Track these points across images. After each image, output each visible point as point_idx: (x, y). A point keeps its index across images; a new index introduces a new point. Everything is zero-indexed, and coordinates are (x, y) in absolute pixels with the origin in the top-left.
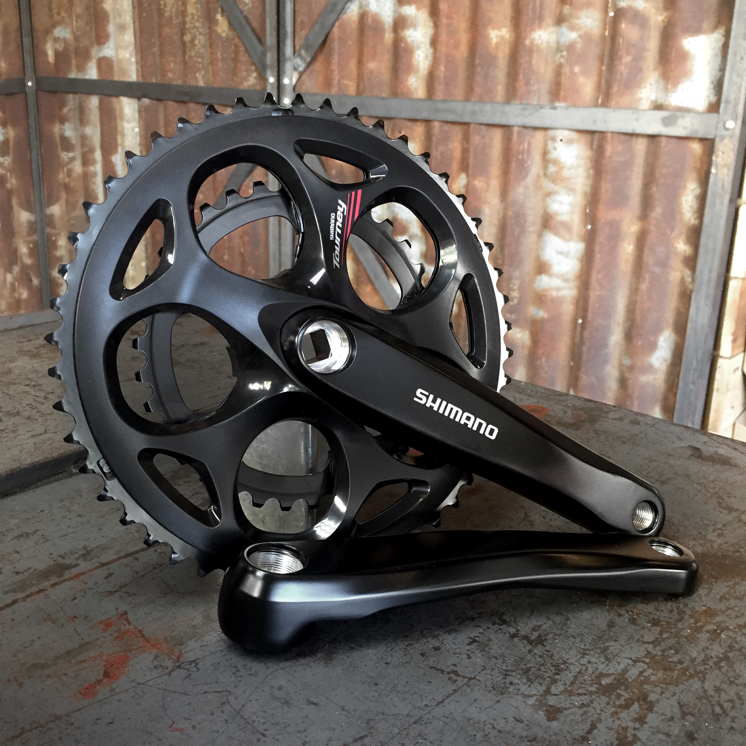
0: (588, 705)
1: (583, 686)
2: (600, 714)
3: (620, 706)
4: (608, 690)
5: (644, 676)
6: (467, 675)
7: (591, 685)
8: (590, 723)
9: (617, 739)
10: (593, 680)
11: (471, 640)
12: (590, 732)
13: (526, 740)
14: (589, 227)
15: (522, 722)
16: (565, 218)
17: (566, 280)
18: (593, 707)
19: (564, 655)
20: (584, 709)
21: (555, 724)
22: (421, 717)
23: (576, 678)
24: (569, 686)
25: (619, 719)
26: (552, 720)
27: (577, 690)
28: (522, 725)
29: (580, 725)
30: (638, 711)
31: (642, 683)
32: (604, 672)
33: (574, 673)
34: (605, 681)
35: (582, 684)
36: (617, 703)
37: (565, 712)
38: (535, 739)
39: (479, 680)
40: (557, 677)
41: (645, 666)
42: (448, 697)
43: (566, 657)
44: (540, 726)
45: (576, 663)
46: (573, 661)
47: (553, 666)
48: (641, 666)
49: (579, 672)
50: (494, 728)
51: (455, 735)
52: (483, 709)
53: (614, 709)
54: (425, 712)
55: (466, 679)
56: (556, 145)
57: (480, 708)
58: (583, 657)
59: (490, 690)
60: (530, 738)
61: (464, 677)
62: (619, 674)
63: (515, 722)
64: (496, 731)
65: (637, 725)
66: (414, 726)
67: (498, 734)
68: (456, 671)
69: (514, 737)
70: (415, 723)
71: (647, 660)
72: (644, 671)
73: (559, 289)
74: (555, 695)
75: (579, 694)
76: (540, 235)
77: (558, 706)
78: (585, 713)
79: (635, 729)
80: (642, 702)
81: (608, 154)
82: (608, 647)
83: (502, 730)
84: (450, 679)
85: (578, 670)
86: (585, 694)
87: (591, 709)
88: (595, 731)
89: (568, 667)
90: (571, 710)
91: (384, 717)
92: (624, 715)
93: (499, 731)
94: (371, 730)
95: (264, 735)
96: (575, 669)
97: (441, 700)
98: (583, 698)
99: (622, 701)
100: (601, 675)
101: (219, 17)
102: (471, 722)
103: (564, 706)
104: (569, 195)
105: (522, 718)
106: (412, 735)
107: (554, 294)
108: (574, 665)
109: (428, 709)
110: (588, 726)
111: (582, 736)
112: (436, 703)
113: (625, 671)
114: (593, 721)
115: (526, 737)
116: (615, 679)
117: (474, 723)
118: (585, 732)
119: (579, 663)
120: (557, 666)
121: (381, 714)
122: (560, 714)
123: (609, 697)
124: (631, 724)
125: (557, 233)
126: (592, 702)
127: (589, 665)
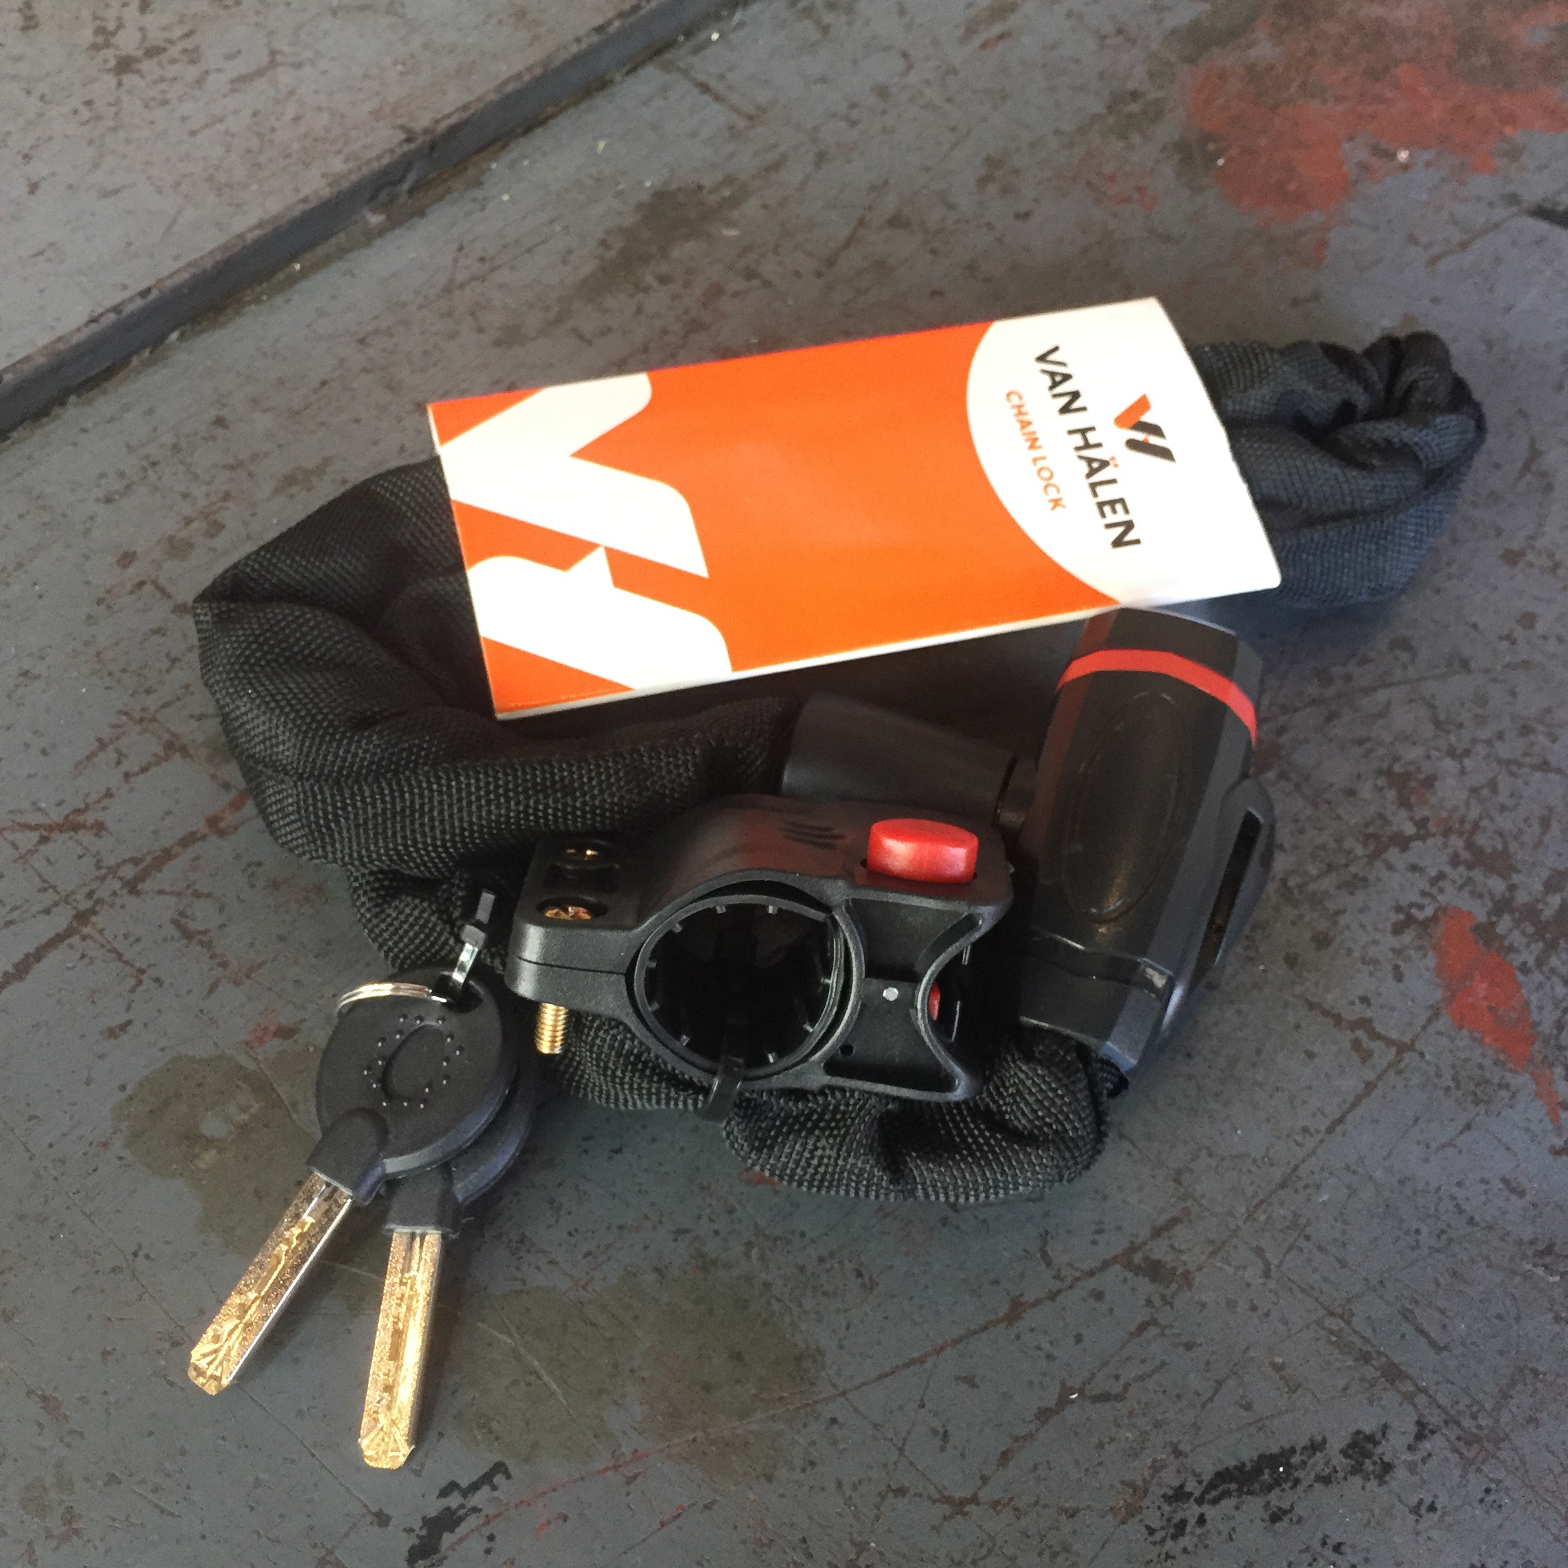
6: (1394, 1035)
11: (1402, 917)
13: (1530, 1252)
15: (1521, 1194)
22: (1296, 1167)
28: (1523, 1203)
38: (1550, 1248)
39: (1422, 1055)
42: (1354, 1105)
50: (1460, 1211)
51: (1373, 1229)
52: (1434, 1146)
54: (1303, 1152)
55: (1393, 1050)
57: (1428, 1146)
59: (1450, 1089)
60: (1541, 1246)
61: (1389, 1042)
63: (1505, 1192)
64: (1464, 1220)
66: (1282, 1194)
67: (1469, 1228)
68: (1370, 1021)
69: (1503, 1239)
70: (1283, 1185)
83: (1477, 1219)
84: (1356, 1045)
91: (1215, 1161)
93: (1471, 1221)
94: (1189, 1203)
97: (1337, 1116)
102: (1408, 1189)
105: (1523, 1182)
106: (1279, 1224)
112: (1328, 1122)
115: (1532, 1243)
117: (1416, 1192)
121: (1205, 1153)
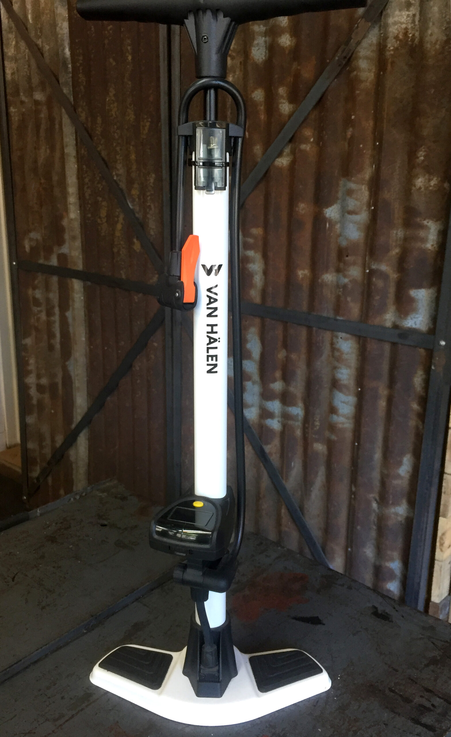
14: (360, 389)
16: (345, 382)
17: (348, 418)
56: (338, 340)
73: (343, 423)
76: (331, 391)
81: (368, 349)
101: (135, 240)
104: (347, 369)
107: (340, 426)
125: (341, 391)
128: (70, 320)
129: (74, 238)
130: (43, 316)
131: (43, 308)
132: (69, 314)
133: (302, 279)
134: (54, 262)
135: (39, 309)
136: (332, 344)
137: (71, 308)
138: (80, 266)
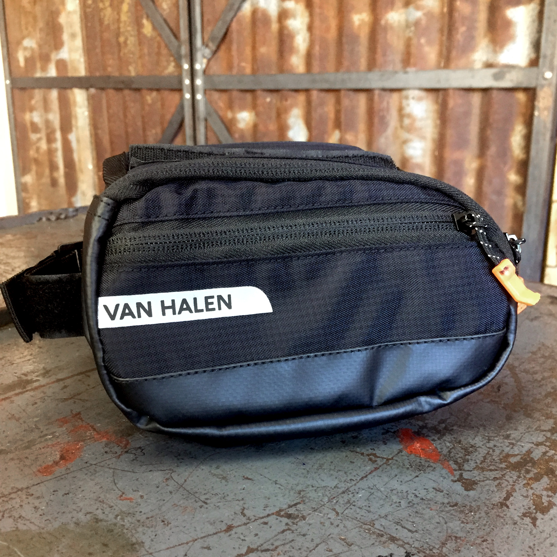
0: (500, 478)
1: (493, 463)
2: (514, 485)
3: (530, 479)
4: (517, 467)
5: (548, 456)
6: (385, 457)
7: (501, 463)
8: (505, 492)
9: (534, 505)
10: (501, 459)
11: (385, 431)
12: (507, 498)
13: (448, 506)
15: (442, 491)
16: (418, 161)
18: (505, 480)
19: (471, 441)
20: (498, 481)
21: (472, 493)
22: (348, 489)
23: (485, 458)
24: (480, 464)
25: (532, 488)
26: (469, 490)
27: (488, 467)
28: (442, 494)
29: (497, 494)
30: (548, 482)
31: (547, 462)
32: (510, 453)
33: (482, 455)
34: (513, 460)
35: (492, 462)
36: (528, 476)
37: (481, 483)
38: (456, 505)
39: (397, 461)
40: (467, 457)
41: (548, 449)
42: (370, 473)
43: (472, 443)
44: (459, 495)
45: (483, 447)
46: (481, 445)
47: (462, 449)
48: (543, 449)
49: (488, 453)
50: (416, 496)
51: (382, 502)
52: (403, 482)
53: (525, 482)
54: (351, 485)
55: (385, 460)
57: (401, 481)
58: (489, 442)
59: (409, 468)
60: (452, 504)
61: (383, 458)
62: (524, 455)
63: (435, 491)
64: (419, 499)
65: (550, 493)
66: (343, 495)
67: (421, 501)
68: (375, 454)
69: (436, 503)
70: (344, 492)
71: (548, 444)
72: (547, 452)
74: (468, 471)
75: (491, 470)
77: (473, 480)
78: (499, 484)
79: (548, 496)
80: (550, 476)
82: (510, 434)
83: (424, 498)
84: (370, 460)
85: (486, 452)
86: (496, 470)
87: (504, 481)
88: (511, 499)
89: (476, 450)
90: (485, 482)
91: (315, 488)
92: (535, 485)
93: (422, 499)
94: (304, 499)
95: (206, 503)
96: (483, 451)
97: (364, 476)
98: (495, 473)
99: (531, 475)
100: (508, 456)
101: (145, 21)
102: (394, 492)
103: (478, 479)
104: (421, 142)
105: (442, 488)
106: (342, 502)
108: (481, 448)
109: (354, 483)
110: (504, 495)
111: (499, 502)
112: (360, 478)
113: (529, 452)
114: (508, 491)
115: (448, 504)
116: (521, 458)
117: (398, 493)
118: (502, 499)
119: (486, 446)
120: (466, 449)
121: (310, 486)
122: (476, 485)
123: (519, 471)
124: (545, 493)
126: (503, 475)
127: (495, 448)
128: (74, 145)
129: (73, 36)
130: (44, 145)
131: (43, 135)
132: (72, 137)
133: (360, 26)
134: (52, 72)
135: (38, 136)
136: (401, 109)
137: (74, 129)
138: (82, 72)
